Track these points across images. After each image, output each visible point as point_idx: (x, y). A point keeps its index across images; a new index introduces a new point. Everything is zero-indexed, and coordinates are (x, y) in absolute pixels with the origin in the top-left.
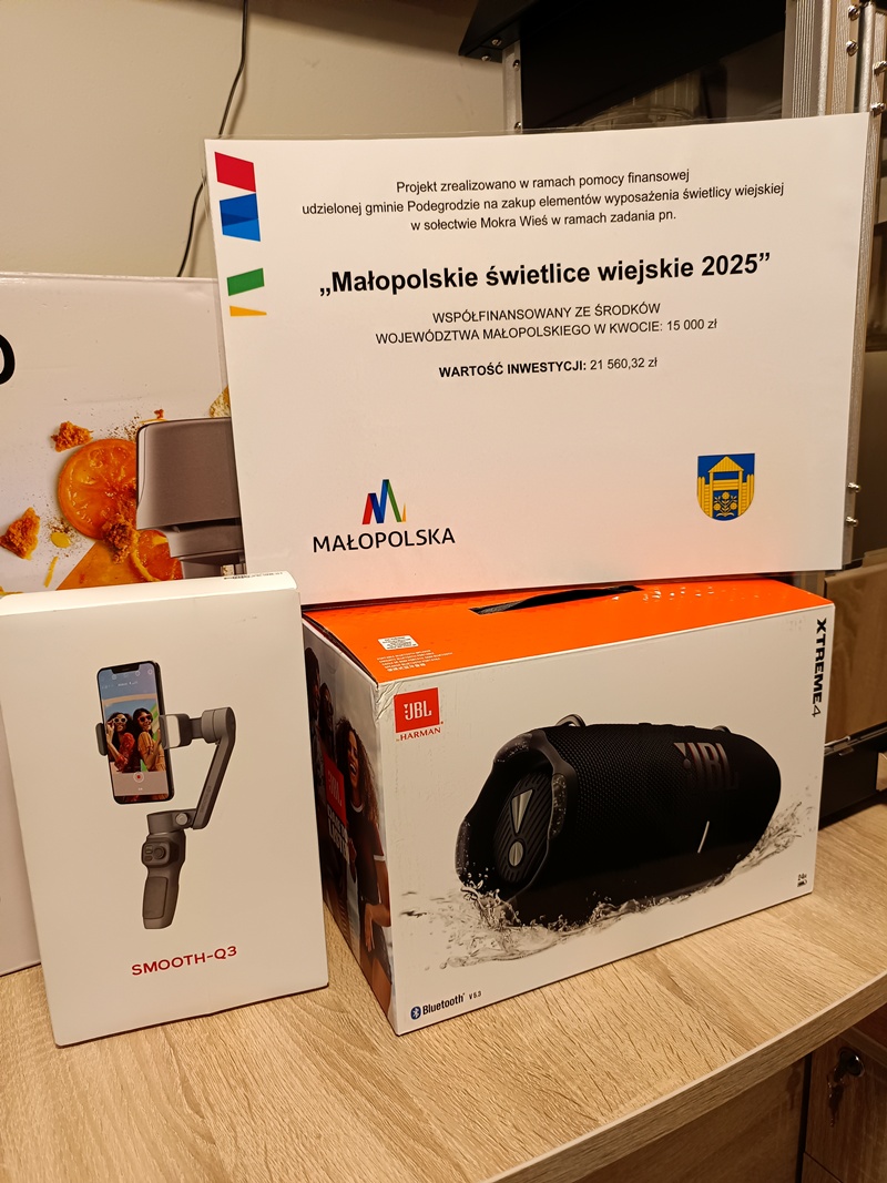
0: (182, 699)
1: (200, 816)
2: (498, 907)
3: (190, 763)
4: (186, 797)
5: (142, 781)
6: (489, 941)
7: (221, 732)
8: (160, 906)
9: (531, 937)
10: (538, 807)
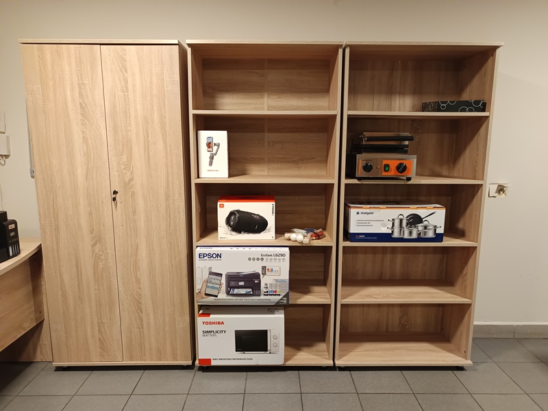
0: (215, 141)
1: (215, 154)
2: (230, 229)
3: (215, 148)
4: (214, 152)
5: (210, 149)
6: (229, 232)
7: (218, 145)
8: (211, 164)
9: (234, 233)
10: (235, 218)
